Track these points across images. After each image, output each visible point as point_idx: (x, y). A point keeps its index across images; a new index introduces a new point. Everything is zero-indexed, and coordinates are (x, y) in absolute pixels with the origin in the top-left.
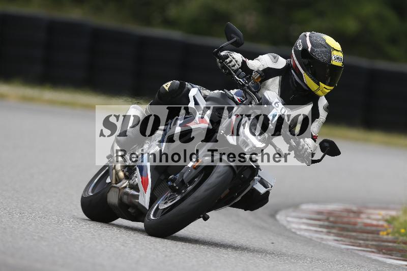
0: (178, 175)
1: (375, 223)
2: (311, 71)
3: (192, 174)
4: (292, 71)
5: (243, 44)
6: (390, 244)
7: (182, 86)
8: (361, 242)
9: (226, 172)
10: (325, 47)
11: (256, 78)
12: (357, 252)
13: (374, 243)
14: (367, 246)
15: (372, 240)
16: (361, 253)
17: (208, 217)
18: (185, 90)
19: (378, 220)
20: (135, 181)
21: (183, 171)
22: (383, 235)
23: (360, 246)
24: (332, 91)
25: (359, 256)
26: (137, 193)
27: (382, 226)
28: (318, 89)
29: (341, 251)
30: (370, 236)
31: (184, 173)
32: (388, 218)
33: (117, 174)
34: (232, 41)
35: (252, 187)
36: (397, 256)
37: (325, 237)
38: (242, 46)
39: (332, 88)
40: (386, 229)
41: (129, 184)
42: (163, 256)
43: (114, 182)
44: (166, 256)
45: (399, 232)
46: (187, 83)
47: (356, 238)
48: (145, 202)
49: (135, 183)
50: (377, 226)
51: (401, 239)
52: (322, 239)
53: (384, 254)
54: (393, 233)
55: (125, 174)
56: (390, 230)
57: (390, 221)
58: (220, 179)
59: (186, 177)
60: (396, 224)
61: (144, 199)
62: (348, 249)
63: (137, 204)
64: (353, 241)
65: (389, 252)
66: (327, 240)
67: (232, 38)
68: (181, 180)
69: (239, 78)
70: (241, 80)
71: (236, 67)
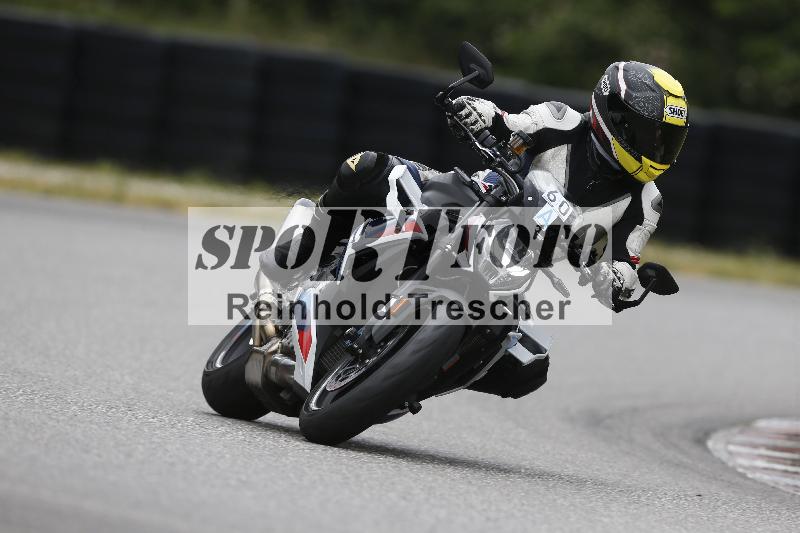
2: (626, 134)
4: (592, 135)
7: (382, 161)
17: (420, 408)
18: (387, 169)
20: (290, 342)
24: (666, 172)
26: (291, 362)
31: (374, 325)
34: (472, 75)
35: (506, 351)
39: (666, 167)
41: (282, 346)
46: (391, 156)
48: (303, 378)
49: (290, 345)
55: (276, 328)
59: (377, 332)
61: (303, 373)
63: (290, 382)
67: (471, 71)
68: (367, 337)
69: (484, 146)
70: (487, 150)
71: (478, 125)
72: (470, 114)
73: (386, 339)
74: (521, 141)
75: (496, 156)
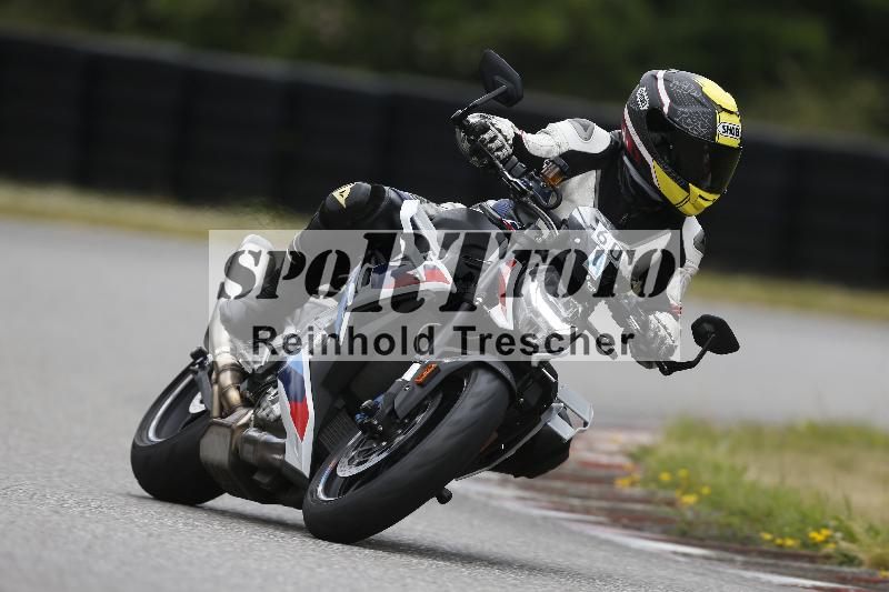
0: (380, 399)
1: (604, 459)
2: (669, 158)
3: (414, 396)
4: (625, 158)
5: (520, 99)
6: (638, 507)
7: (377, 194)
8: (576, 502)
9: (494, 394)
10: (702, 104)
11: (551, 176)
12: (566, 524)
13: (604, 504)
14: (587, 511)
15: (601, 498)
16: (575, 527)
17: (450, 496)
18: (384, 203)
19: (611, 454)
20: (271, 411)
21: (392, 389)
22: (623, 486)
23: (572, 510)
24: (716, 203)
25: (570, 532)
26: (279, 440)
27: (620, 467)
28: (687, 200)
29: (532, 523)
30: (594, 489)
31: (395, 396)
32: (634, 449)
33: (223, 394)
34: (498, 91)
35: (546, 424)
36: (653, 532)
37: (496, 491)
38: (520, 103)
39: (717, 197)
40: (628, 474)
41: (256, 417)
42: (145, 534)
43: (215, 412)
44: (150, 535)
45: (656, 480)
46: (387, 188)
47: (562, 493)
48: (299, 459)
49: (272, 416)
50: (608, 467)
51: (662, 494)
52: (490, 496)
53: (626, 527)
54: (645, 482)
55: (242, 396)
56: (637, 476)
57: (638, 456)
58: (480, 409)
59: (400, 406)
60: (652, 462)
61: (298, 453)
62: (545, 518)
63: (278, 464)
64: (556, 498)
65: (637, 524)
66: (500, 498)
67: (496, 86)
68: (387, 411)
69: (514, 177)
70: (518, 181)
71: (504, 151)
72: (495, 137)
73: (412, 415)
74: (558, 169)
75: (530, 188)
